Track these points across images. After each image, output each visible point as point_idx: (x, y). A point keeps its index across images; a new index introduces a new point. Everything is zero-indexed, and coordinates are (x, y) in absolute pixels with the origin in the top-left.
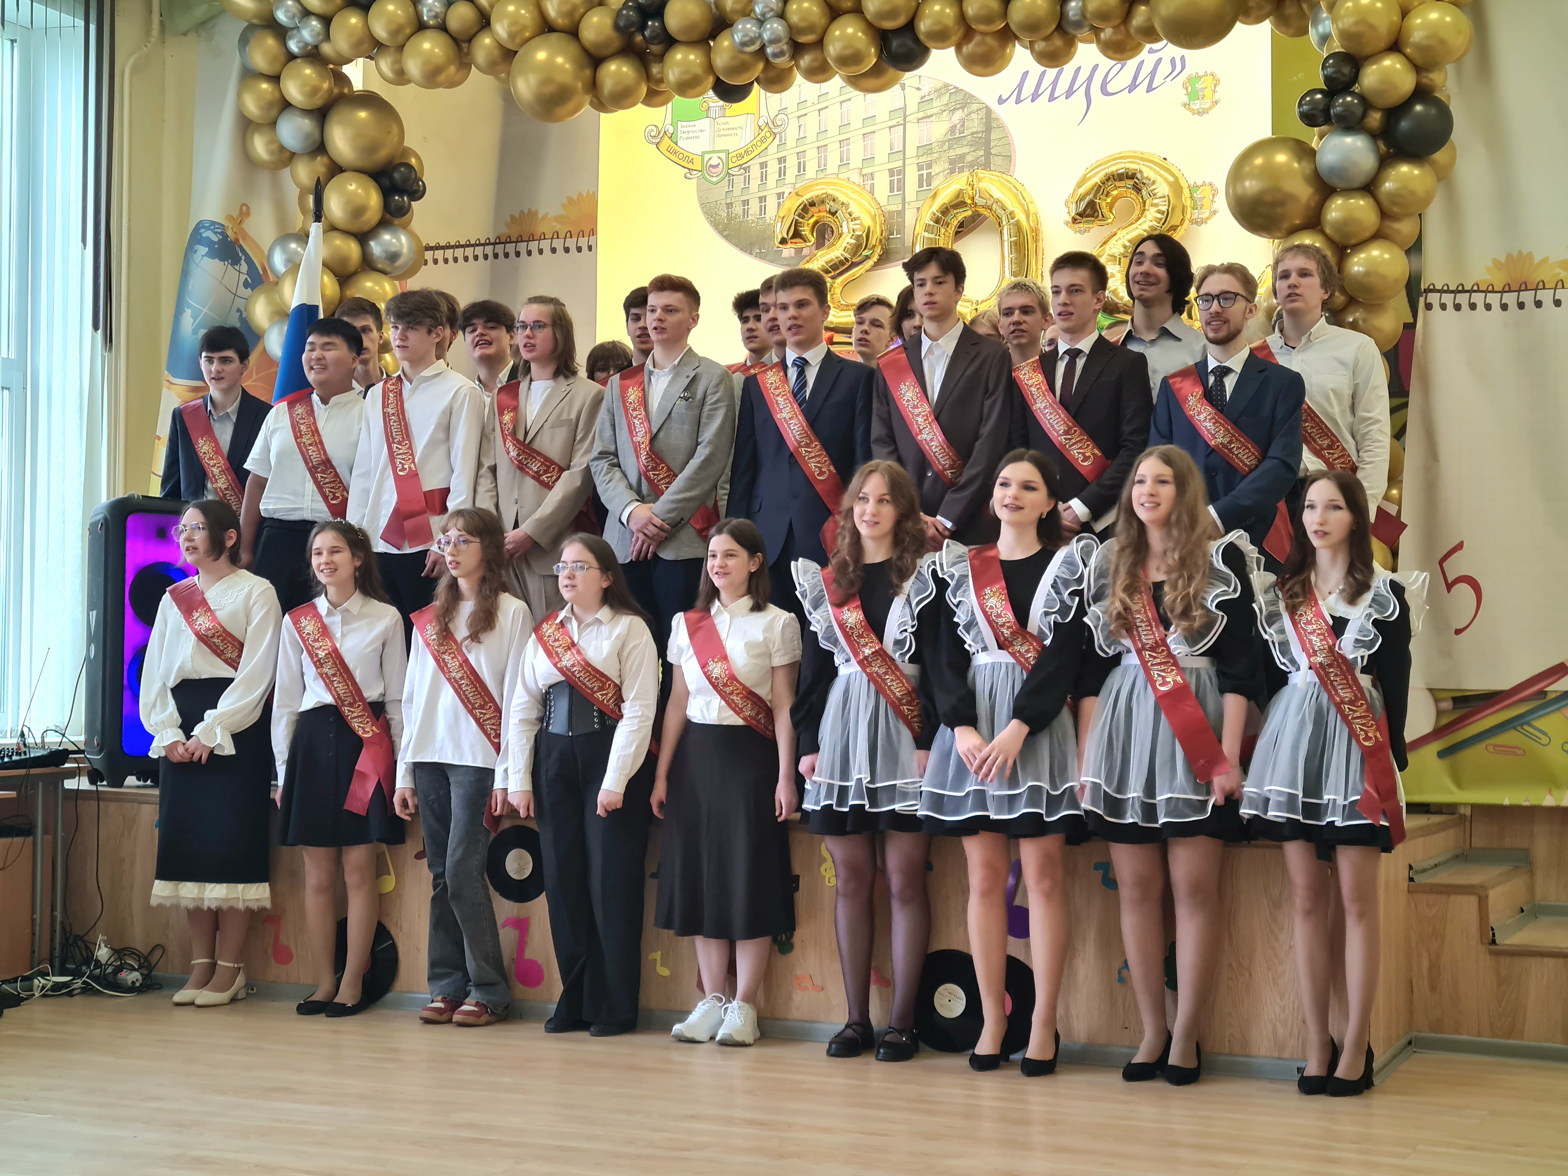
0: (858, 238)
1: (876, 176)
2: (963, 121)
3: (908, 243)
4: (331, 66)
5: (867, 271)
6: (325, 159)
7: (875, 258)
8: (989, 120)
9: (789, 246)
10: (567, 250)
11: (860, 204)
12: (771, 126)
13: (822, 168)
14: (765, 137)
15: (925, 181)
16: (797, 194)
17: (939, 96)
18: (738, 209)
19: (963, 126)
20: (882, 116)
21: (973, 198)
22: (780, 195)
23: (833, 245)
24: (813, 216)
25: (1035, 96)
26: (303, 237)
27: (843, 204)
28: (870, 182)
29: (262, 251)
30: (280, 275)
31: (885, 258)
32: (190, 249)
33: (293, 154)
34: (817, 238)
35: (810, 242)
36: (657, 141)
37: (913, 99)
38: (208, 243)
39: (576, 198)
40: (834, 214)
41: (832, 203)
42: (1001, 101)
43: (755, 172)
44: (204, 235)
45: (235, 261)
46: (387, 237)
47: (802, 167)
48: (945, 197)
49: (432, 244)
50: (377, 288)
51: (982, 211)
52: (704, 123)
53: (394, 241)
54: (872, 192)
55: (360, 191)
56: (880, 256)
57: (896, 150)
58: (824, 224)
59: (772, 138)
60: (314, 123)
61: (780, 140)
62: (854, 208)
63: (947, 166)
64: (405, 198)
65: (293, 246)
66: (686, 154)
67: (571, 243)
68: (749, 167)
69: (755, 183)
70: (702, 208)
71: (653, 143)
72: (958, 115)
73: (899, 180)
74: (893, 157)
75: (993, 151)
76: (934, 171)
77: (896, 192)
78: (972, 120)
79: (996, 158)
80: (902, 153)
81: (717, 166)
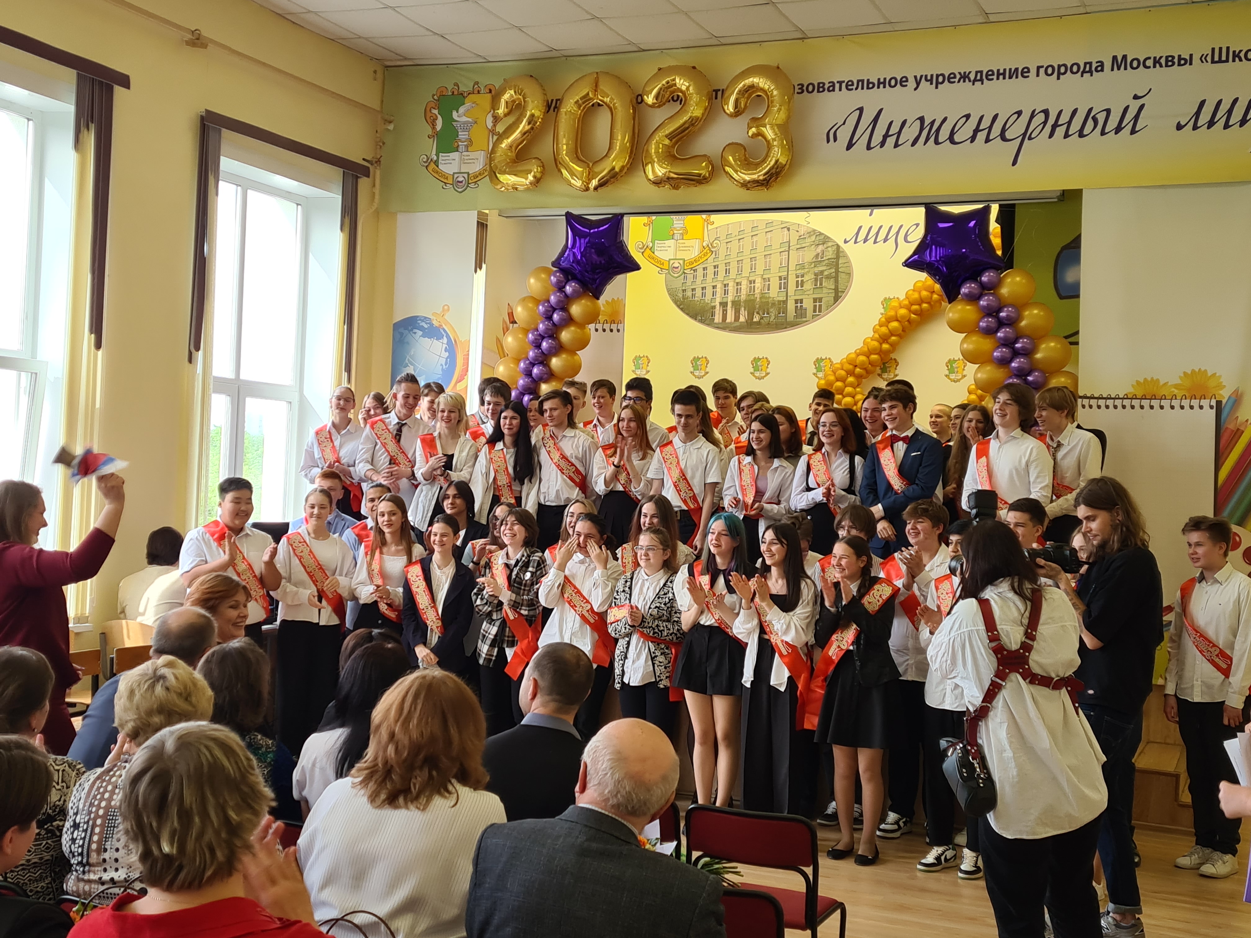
1: (771, 279)
8: (838, 252)
10: (604, 330)
12: (712, 248)
13: (740, 273)
15: (800, 286)
17: (810, 237)
18: (689, 293)
19: (823, 254)
20: (776, 245)
22: (714, 287)
25: (865, 241)
28: (767, 283)
36: (643, 251)
37: (794, 238)
39: (610, 301)
42: (846, 242)
43: (700, 272)
47: (727, 271)
52: (671, 243)
57: (783, 266)
59: (710, 253)
61: (716, 255)
63: (813, 276)
66: (660, 260)
67: (607, 327)
68: (696, 269)
69: (700, 278)
70: (668, 292)
71: (641, 252)
72: (821, 248)
73: (784, 283)
74: (782, 270)
75: (840, 270)
76: (805, 279)
77: (782, 290)
78: (829, 251)
79: (842, 274)
80: (787, 268)
81: (677, 268)
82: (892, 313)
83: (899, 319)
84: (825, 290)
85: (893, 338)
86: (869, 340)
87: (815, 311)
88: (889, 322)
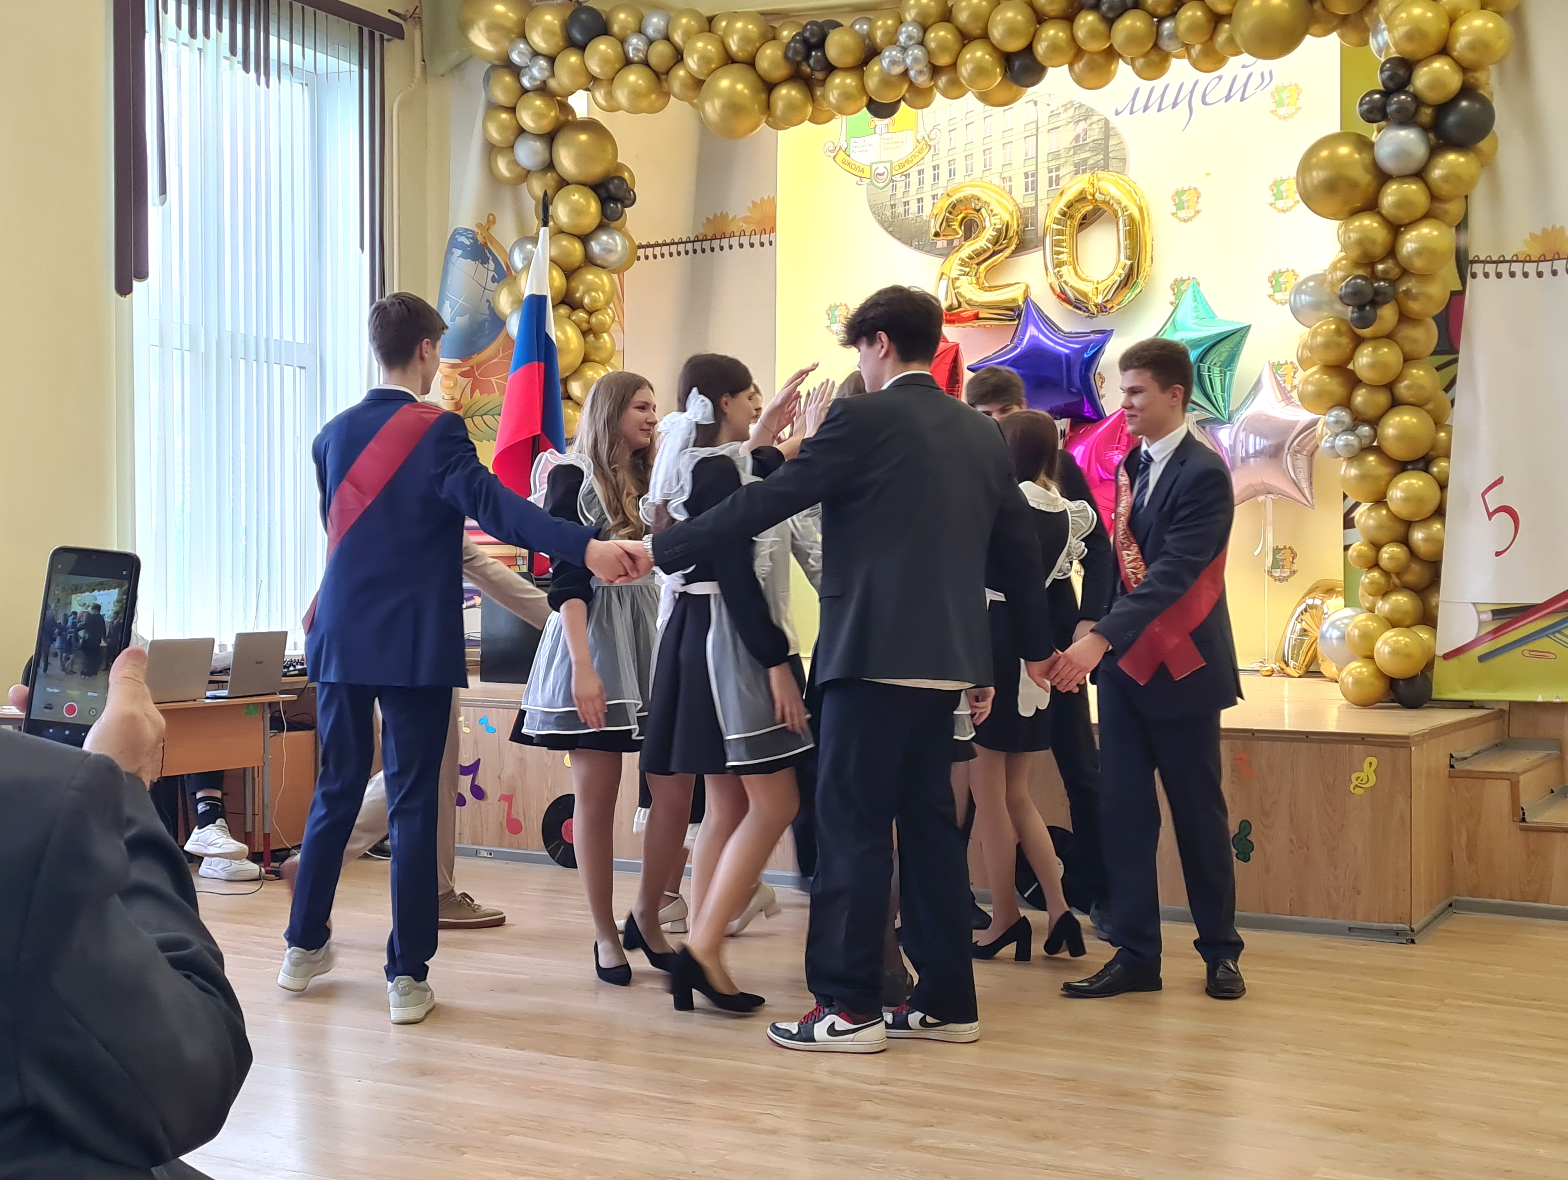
0: (999, 231)
1: (1013, 180)
2: (1085, 132)
3: (1040, 234)
4: (559, 98)
5: (1007, 258)
6: (555, 175)
7: (1013, 247)
8: (1107, 130)
9: (941, 238)
10: (752, 245)
11: (999, 202)
12: (927, 139)
13: (969, 171)
14: (922, 149)
15: (1053, 181)
16: (948, 195)
17: (1066, 110)
18: (900, 209)
19: (1086, 134)
20: (1019, 128)
21: (1093, 195)
22: (934, 197)
23: (977, 237)
24: (961, 213)
25: (1148, 107)
26: (535, 240)
27: (986, 202)
28: (1008, 184)
29: (506, 252)
30: (518, 271)
31: (1022, 247)
32: (449, 252)
33: (529, 171)
34: (965, 232)
35: (958, 234)
36: (833, 154)
37: (1044, 113)
38: (462, 246)
39: (759, 202)
40: (978, 211)
41: (977, 202)
42: (1117, 113)
43: (914, 178)
44: (458, 240)
45: (485, 261)
46: (604, 238)
47: (952, 173)
48: (1070, 195)
49: (644, 243)
50: (596, 280)
51: (1101, 205)
52: (873, 140)
53: (610, 241)
54: (1010, 192)
55: (581, 200)
56: (1017, 245)
57: (1030, 156)
58: (971, 220)
59: (928, 149)
60: (544, 145)
61: (935, 151)
62: (994, 206)
63: (1072, 168)
64: (619, 206)
65: (529, 247)
66: (857, 165)
67: (755, 239)
68: (909, 174)
69: (914, 187)
70: (871, 210)
71: (830, 156)
72: (1082, 125)
73: (1033, 182)
74: (1028, 163)
75: (1111, 155)
76: (1062, 173)
77: (1030, 192)
78: (1093, 129)
79: (1113, 161)
80: (1035, 159)
81: (882, 174)
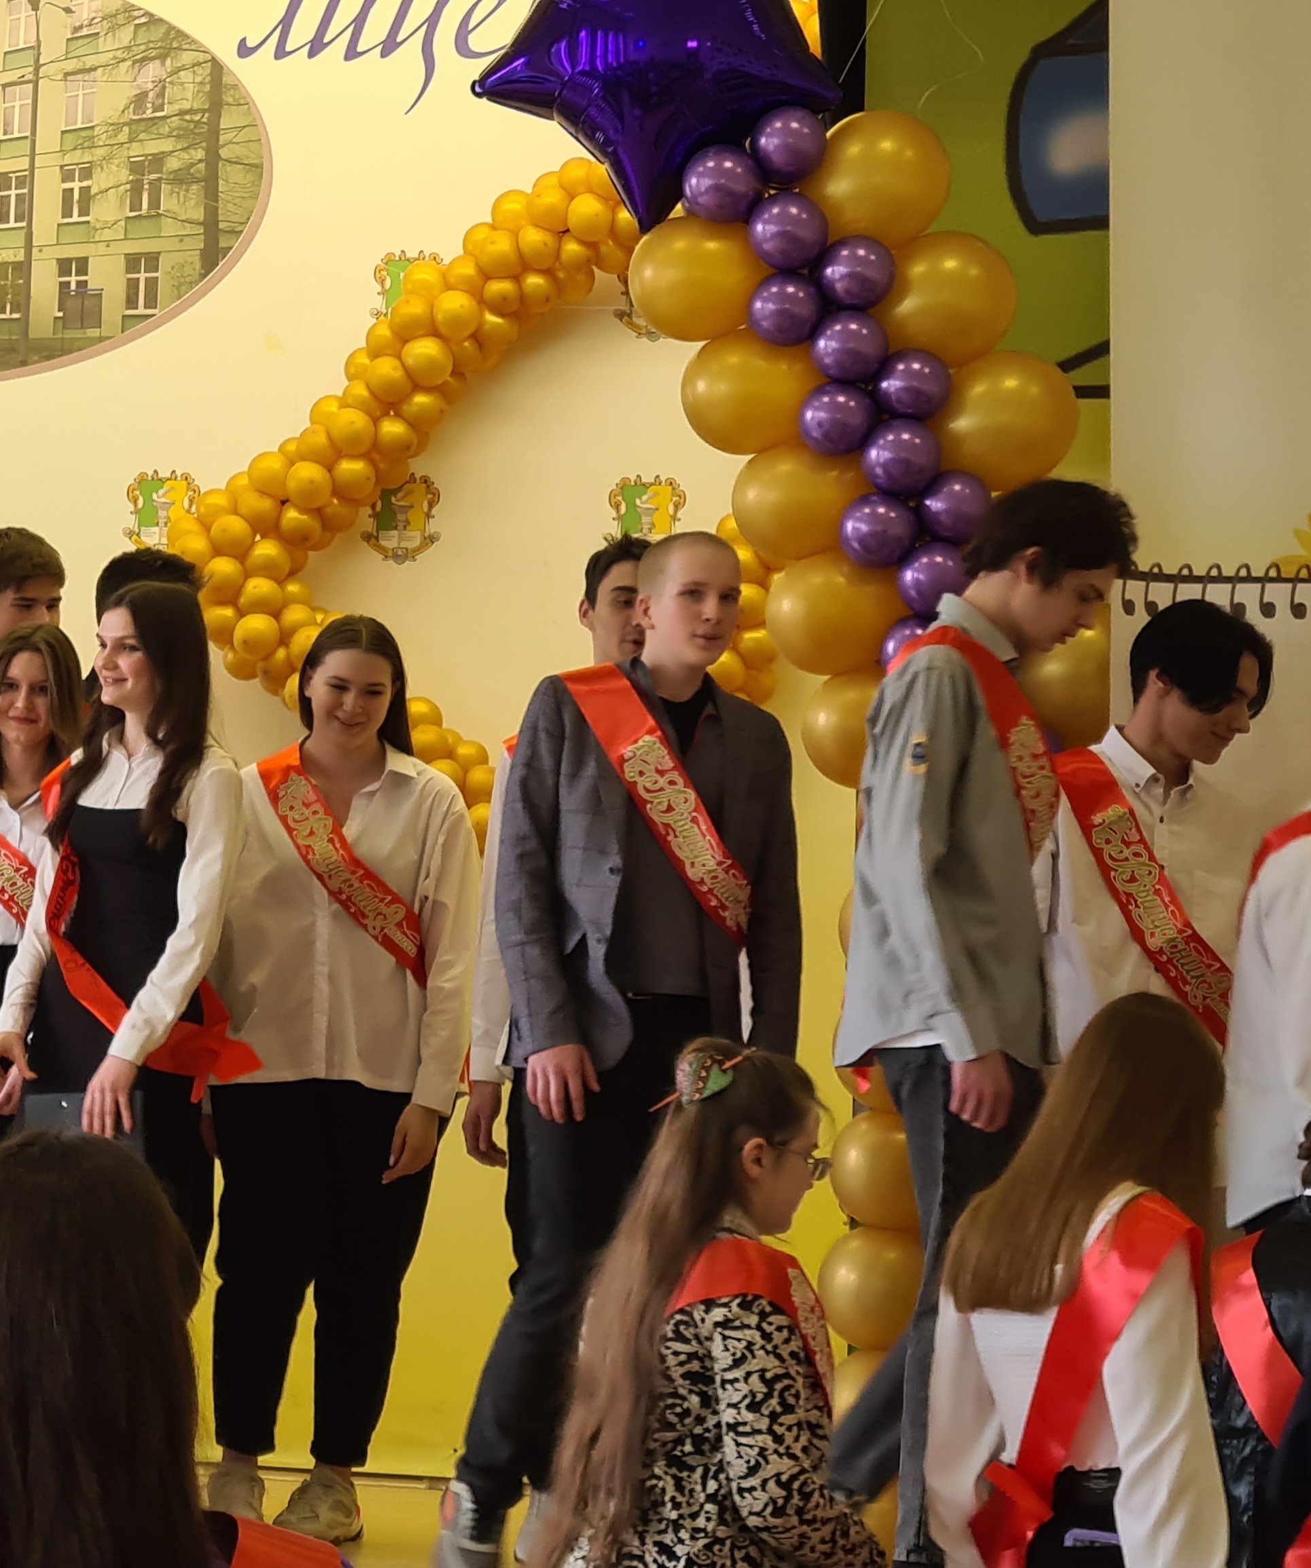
2: (160, 86)
8: (218, 87)
15: (75, 204)
17: (112, 29)
19: (161, 94)
25: (316, 46)
37: (55, 31)
42: (244, 50)
57: (16, 135)
63: (125, 175)
72: (153, 71)
73: (20, 197)
74: (9, 149)
75: (223, 153)
76: (95, 184)
78: (182, 84)
79: (229, 168)
80: (28, 142)
82: (416, 308)
83: (443, 330)
84: (169, 227)
85: (421, 399)
86: (333, 407)
87: (131, 302)
88: (405, 341)
